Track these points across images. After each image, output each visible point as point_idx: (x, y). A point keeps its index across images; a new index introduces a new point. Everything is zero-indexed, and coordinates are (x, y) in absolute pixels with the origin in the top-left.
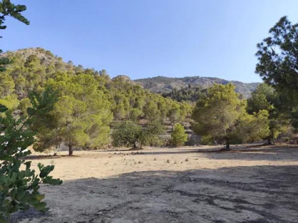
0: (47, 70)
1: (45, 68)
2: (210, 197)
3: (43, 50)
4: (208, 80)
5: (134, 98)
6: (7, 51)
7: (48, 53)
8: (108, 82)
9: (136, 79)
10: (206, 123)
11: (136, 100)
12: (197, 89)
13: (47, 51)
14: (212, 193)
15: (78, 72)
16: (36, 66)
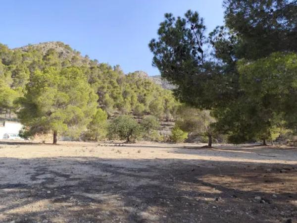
0: (63, 64)
1: (61, 62)
3: (63, 44)
5: (142, 94)
6: (29, 44)
7: (67, 47)
8: (120, 77)
9: (154, 75)
11: (145, 95)
13: (66, 45)
15: (92, 66)
16: (54, 59)
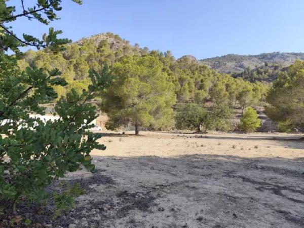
0: (116, 54)
1: (114, 52)
2: (278, 186)
3: (112, 34)
4: (292, 56)
5: (199, 80)
6: (83, 38)
7: (116, 37)
8: (173, 63)
9: (202, 59)
10: (284, 106)
11: (202, 81)
12: (276, 68)
13: (116, 36)
14: (281, 183)
15: (143, 54)
16: (107, 50)
